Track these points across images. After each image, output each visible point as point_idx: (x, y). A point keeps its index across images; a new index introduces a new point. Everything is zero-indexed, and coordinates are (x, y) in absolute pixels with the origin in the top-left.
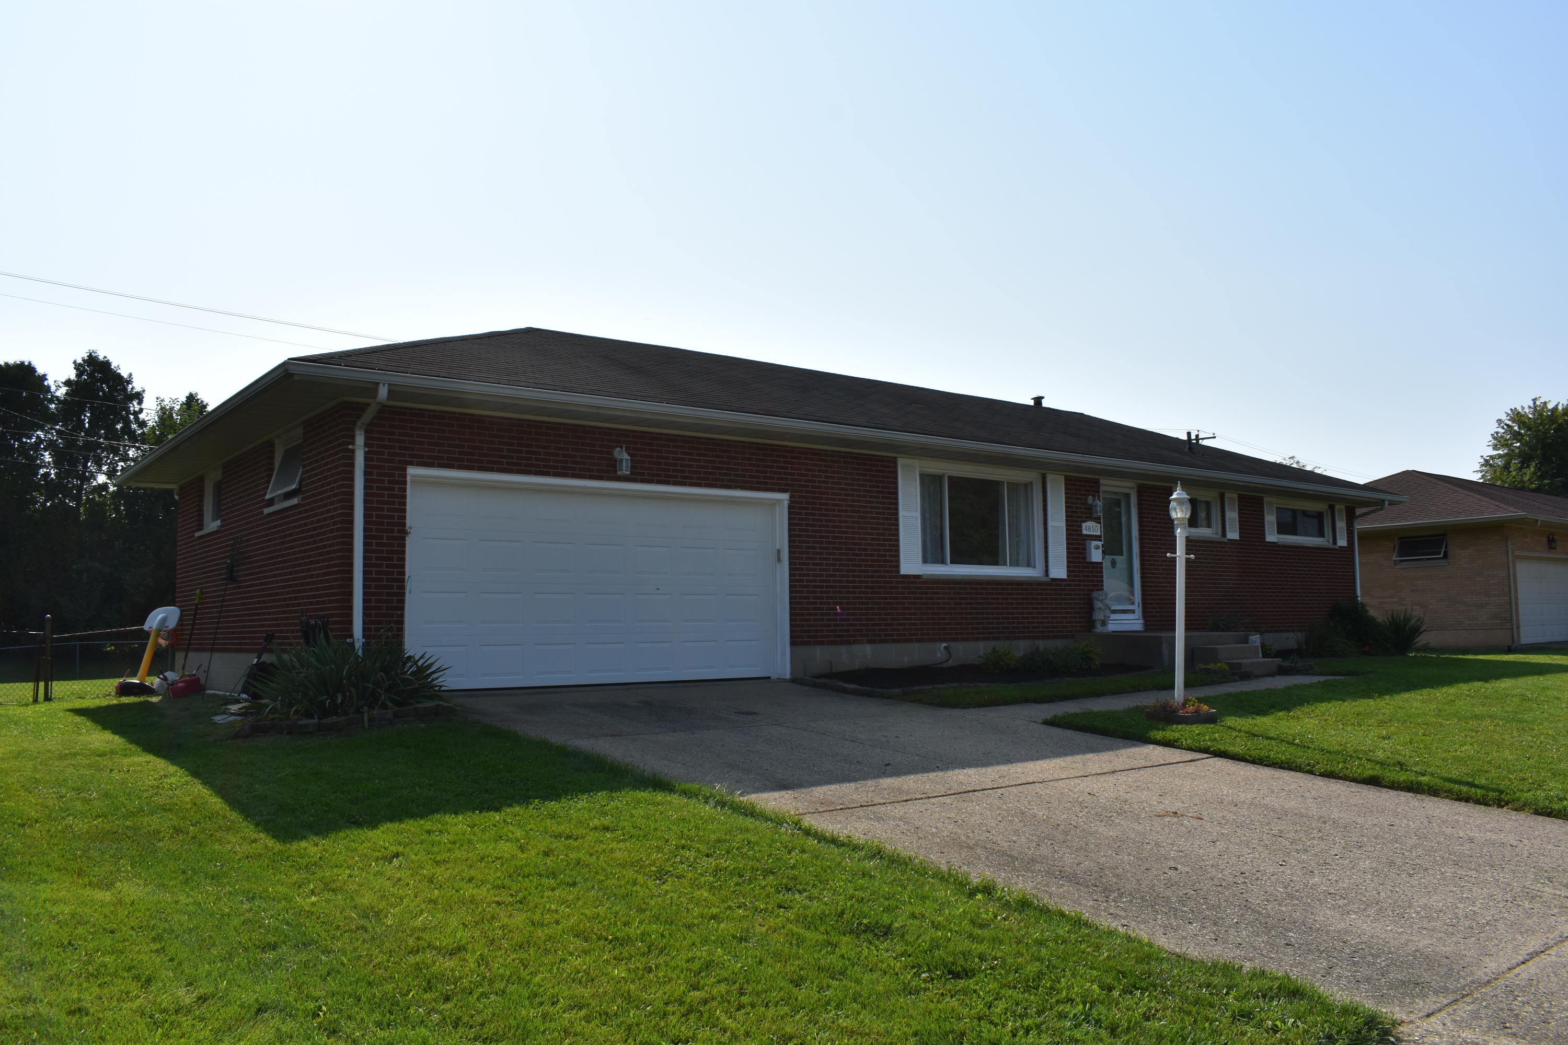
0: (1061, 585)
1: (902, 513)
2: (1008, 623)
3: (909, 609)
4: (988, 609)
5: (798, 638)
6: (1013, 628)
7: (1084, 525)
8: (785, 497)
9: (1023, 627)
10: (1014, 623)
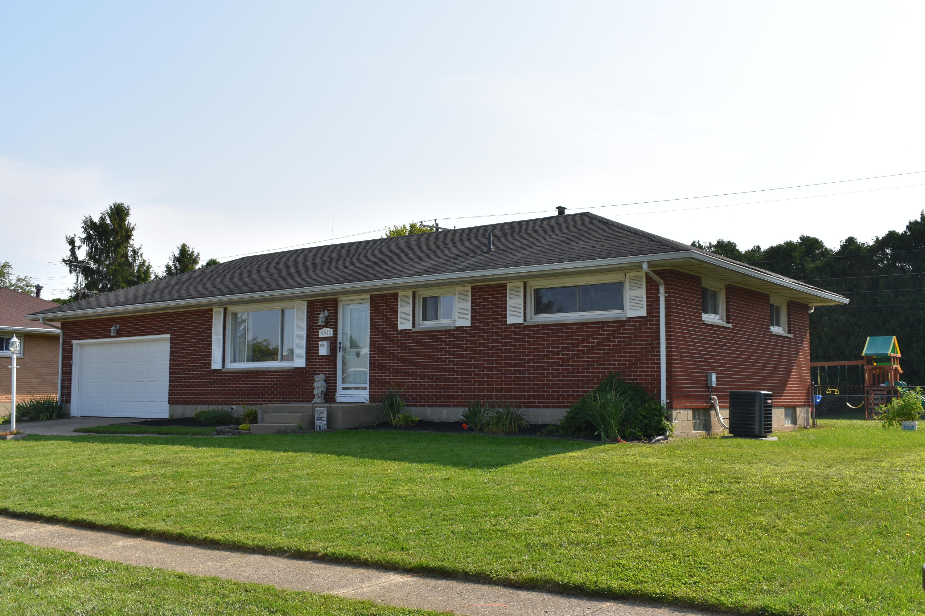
0: (303, 371)
1: (213, 337)
2: (268, 395)
3: (216, 387)
4: (257, 387)
5: (172, 401)
6: (271, 398)
7: (320, 331)
8: (168, 336)
9: (277, 398)
10: (271, 395)
